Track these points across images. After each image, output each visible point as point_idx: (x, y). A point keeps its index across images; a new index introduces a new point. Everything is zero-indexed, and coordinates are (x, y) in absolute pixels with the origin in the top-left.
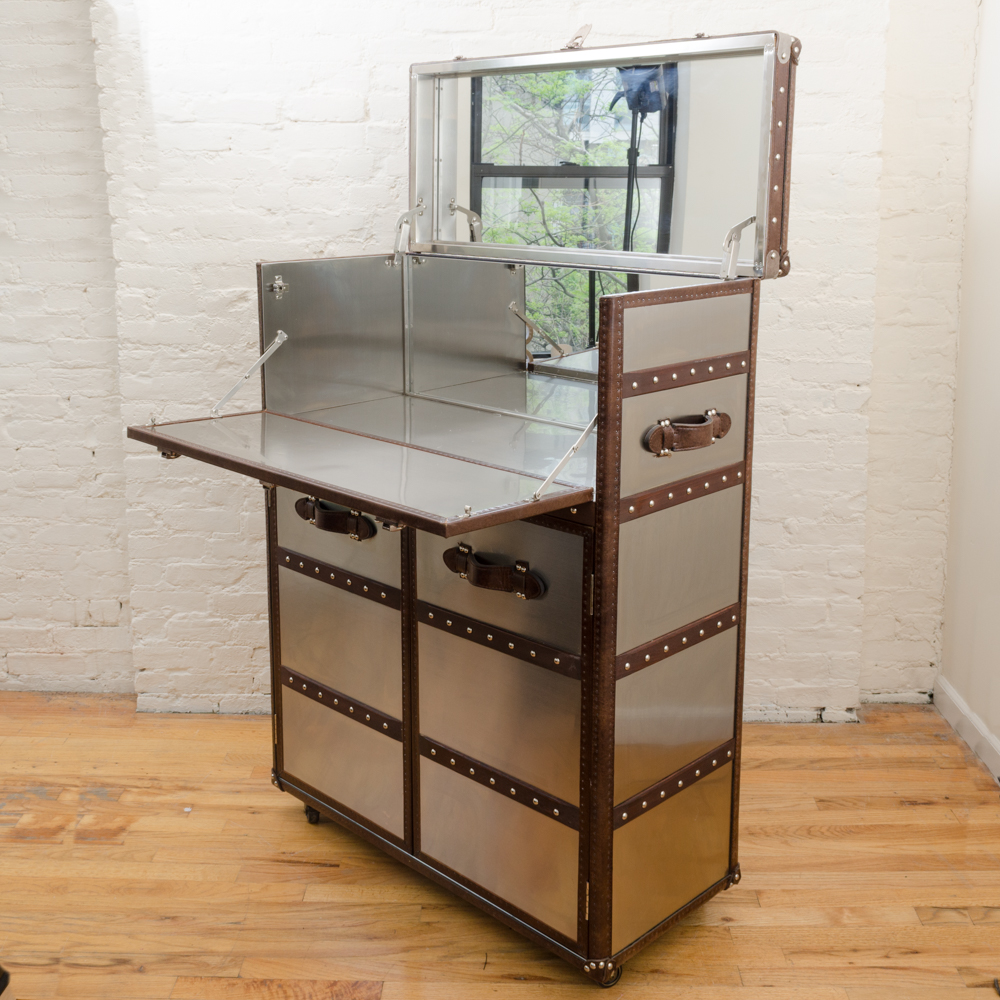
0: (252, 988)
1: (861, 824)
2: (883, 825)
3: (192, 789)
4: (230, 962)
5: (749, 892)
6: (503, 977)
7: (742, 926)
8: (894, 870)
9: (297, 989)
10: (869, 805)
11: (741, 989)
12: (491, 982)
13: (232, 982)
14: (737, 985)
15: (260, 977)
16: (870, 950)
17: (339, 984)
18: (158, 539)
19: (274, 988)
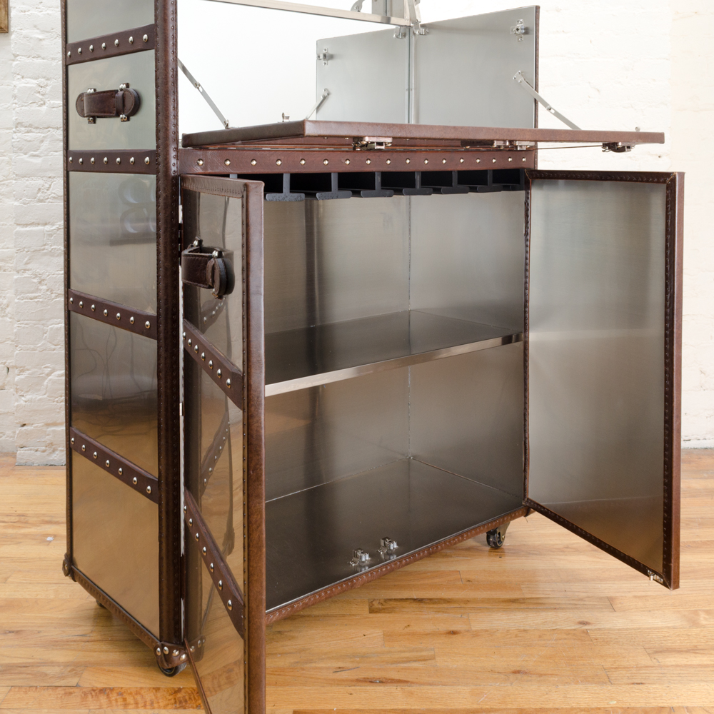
5: (600, 598)
6: (358, 680)
7: (599, 629)
11: (610, 687)
13: (68, 691)
15: (99, 686)
17: (183, 690)
18: (42, 302)
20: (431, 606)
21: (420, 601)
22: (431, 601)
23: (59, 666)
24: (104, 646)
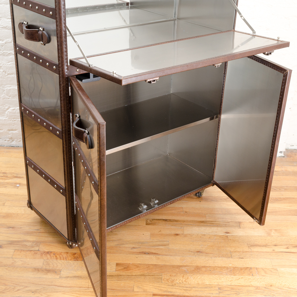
0: (43, 255)
1: (282, 197)
2: (290, 198)
3: (20, 177)
4: (35, 245)
5: (236, 222)
6: (140, 253)
7: (232, 236)
8: (293, 215)
9: (61, 256)
10: (286, 190)
11: (231, 259)
12: (135, 254)
13: (35, 252)
14: (229, 257)
15: (47, 251)
16: (281, 245)
17: (77, 254)
18: (1, 77)
19: (52, 255)
20: (170, 223)
21: (166, 220)
22: (170, 220)
23: (31, 242)
24: (46, 235)
